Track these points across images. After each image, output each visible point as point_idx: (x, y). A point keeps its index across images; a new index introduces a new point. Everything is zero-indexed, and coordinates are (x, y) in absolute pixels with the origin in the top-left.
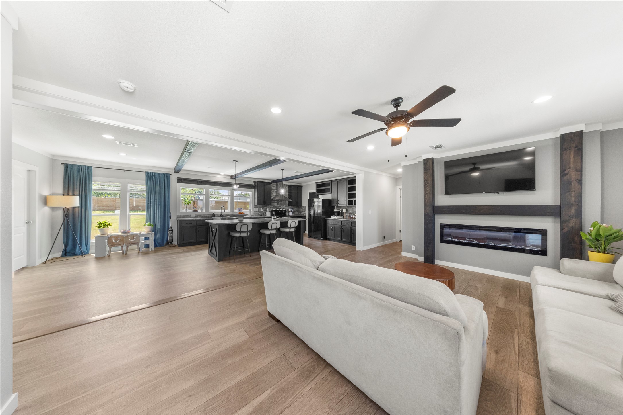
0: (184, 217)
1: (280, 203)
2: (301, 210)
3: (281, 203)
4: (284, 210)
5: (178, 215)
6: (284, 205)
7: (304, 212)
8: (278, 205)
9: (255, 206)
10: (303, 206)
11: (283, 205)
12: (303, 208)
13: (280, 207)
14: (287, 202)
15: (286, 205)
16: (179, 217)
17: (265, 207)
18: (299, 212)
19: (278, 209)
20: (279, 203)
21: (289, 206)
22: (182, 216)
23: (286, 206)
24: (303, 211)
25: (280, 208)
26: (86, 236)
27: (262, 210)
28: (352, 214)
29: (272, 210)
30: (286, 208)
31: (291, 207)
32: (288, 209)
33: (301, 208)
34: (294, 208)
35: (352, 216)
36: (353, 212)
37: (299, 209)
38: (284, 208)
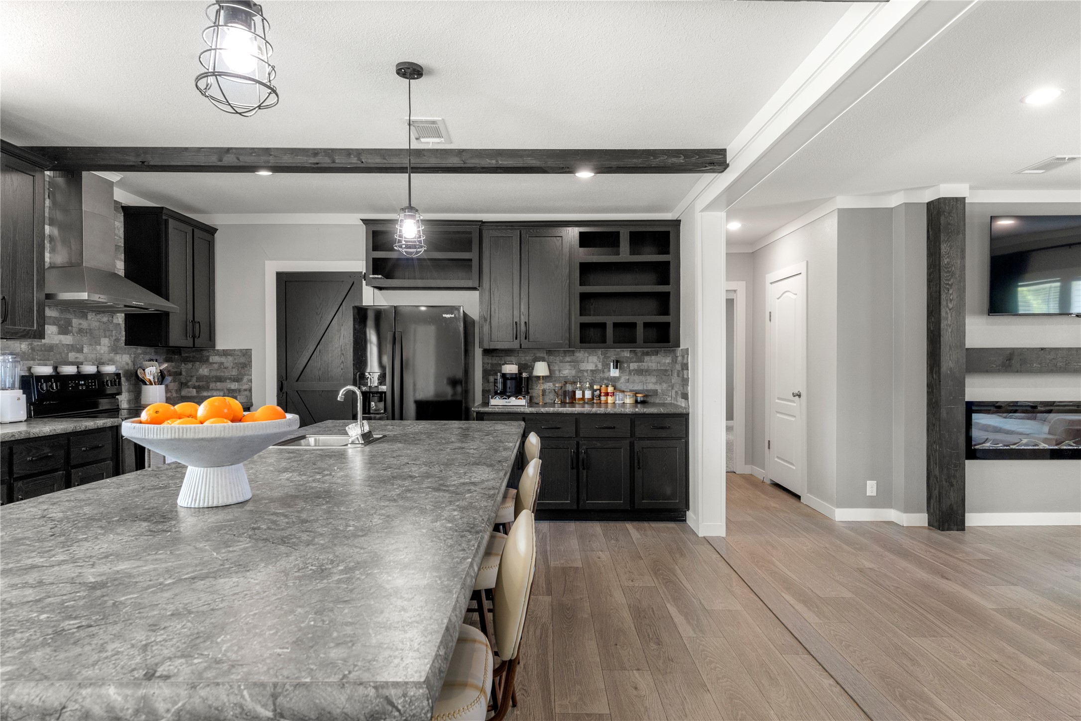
1: (75, 322)
3: (84, 324)
4: (110, 375)
6: (105, 341)
8: (67, 339)
10: (220, 345)
11: (91, 336)
12: (228, 361)
13: (81, 350)
14: (120, 319)
15: (117, 340)
19: (70, 370)
20: (69, 323)
21: (133, 349)
23: (114, 349)
25: (81, 357)
28: (574, 383)
29: (23, 377)
30: (118, 358)
31: (145, 353)
32: (127, 368)
33: (207, 360)
34: (161, 358)
35: (579, 394)
36: (580, 375)
37: (190, 365)
38: (106, 357)
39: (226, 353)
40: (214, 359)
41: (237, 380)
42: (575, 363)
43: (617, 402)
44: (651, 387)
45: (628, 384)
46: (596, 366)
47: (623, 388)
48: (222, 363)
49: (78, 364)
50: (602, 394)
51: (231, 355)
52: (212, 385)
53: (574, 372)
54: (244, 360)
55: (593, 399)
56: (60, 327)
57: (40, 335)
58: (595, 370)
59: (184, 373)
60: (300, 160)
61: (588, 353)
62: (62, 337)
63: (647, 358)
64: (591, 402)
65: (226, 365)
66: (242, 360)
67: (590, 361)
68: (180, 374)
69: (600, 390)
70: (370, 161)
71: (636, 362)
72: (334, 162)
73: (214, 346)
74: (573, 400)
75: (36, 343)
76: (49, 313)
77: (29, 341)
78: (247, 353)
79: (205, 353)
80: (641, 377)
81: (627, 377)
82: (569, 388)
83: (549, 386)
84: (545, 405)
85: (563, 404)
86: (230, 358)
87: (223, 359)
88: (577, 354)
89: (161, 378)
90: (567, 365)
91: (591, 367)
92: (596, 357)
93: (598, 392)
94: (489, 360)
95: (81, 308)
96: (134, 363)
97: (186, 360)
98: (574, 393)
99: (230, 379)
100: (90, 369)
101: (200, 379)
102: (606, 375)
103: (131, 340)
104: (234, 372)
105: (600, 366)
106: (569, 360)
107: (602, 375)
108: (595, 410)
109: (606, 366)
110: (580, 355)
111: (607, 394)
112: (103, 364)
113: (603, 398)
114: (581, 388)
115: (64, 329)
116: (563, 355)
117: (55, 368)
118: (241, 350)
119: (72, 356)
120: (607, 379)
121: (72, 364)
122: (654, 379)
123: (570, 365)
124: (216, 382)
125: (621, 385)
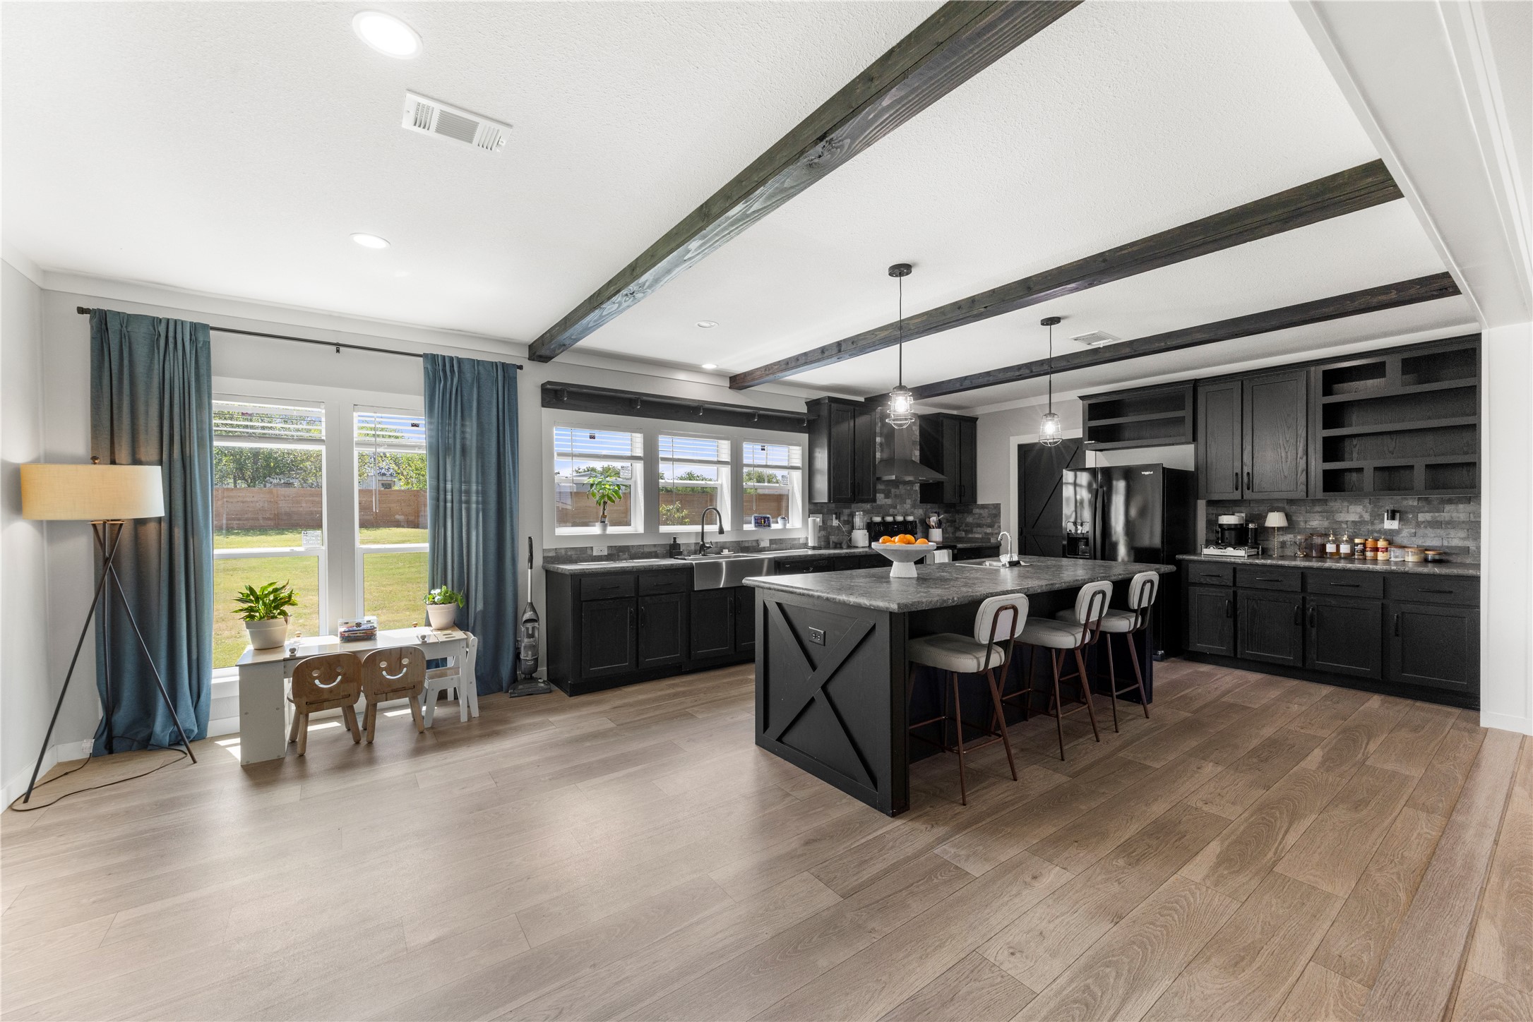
0: (571, 556)
1: (893, 490)
2: (970, 519)
3: (898, 491)
4: (911, 522)
5: (549, 550)
6: (909, 501)
7: (989, 530)
8: (889, 501)
9: (812, 507)
10: (980, 502)
11: (901, 499)
12: (985, 513)
13: (895, 508)
14: (915, 487)
15: (916, 500)
16: (551, 557)
17: (846, 511)
18: (957, 529)
19: (890, 519)
20: (889, 492)
21: (924, 505)
22: (563, 552)
23: (914, 506)
24: (980, 526)
25: (896, 512)
26: (194, 657)
27: (835, 523)
28: (1327, 535)
29: (868, 523)
30: (916, 511)
31: (931, 508)
32: (921, 517)
33: (972, 512)
34: (941, 511)
35: (1330, 548)
36: (1335, 526)
37: (961, 516)
38: (909, 511)
39: (983, 507)
40: (976, 511)
41: (991, 526)
42: (1329, 514)
43: (1392, 559)
44: (1456, 542)
45: (1414, 539)
46: (1361, 517)
47: (1405, 542)
48: (981, 514)
49: (894, 516)
50: (1368, 549)
51: (986, 508)
52: (975, 530)
53: (1326, 524)
54: (995, 511)
55: (1353, 553)
56: (885, 495)
57: (874, 500)
58: (1359, 522)
59: (957, 521)
60: (1009, 374)
61: (1348, 501)
62: (886, 500)
63: (1448, 507)
64: (1350, 557)
65: (984, 515)
66: (994, 512)
67: (1352, 513)
68: (955, 521)
69: (1364, 545)
70: (1058, 366)
71: (1427, 512)
72: (1032, 372)
73: (976, 502)
74: (1322, 554)
75: (874, 504)
76: (880, 487)
77: (871, 504)
78: (997, 507)
79: (970, 507)
80: (1439, 531)
81: (1414, 531)
82: (1318, 540)
83: (1288, 537)
84: (1282, 557)
85: (1307, 557)
86: (986, 510)
87: (982, 511)
88: (1332, 504)
89: (939, 525)
90: (1317, 516)
91: (1352, 517)
92: (1361, 507)
93: (1360, 547)
94: (1213, 511)
95: (896, 484)
96: (925, 514)
97: (958, 512)
98: (1324, 546)
99: (986, 525)
100: (900, 518)
101: (967, 525)
102: (1378, 527)
103: (924, 499)
104: (989, 521)
105: (1367, 517)
106: (1320, 510)
107: (1370, 527)
108: (1357, 566)
109: (1378, 517)
110: (1335, 505)
111: (1376, 550)
112: (908, 515)
113: (1369, 554)
114: (1334, 542)
115: (887, 497)
116: (1311, 505)
117: (883, 518)
118: (993, 505)
119: (891, 511)
120: (1379, 532)
121: (891, 515)
122: (1462, 534)
123: (1321, 516)
124: (977, 527)
125: (1402, 538)
